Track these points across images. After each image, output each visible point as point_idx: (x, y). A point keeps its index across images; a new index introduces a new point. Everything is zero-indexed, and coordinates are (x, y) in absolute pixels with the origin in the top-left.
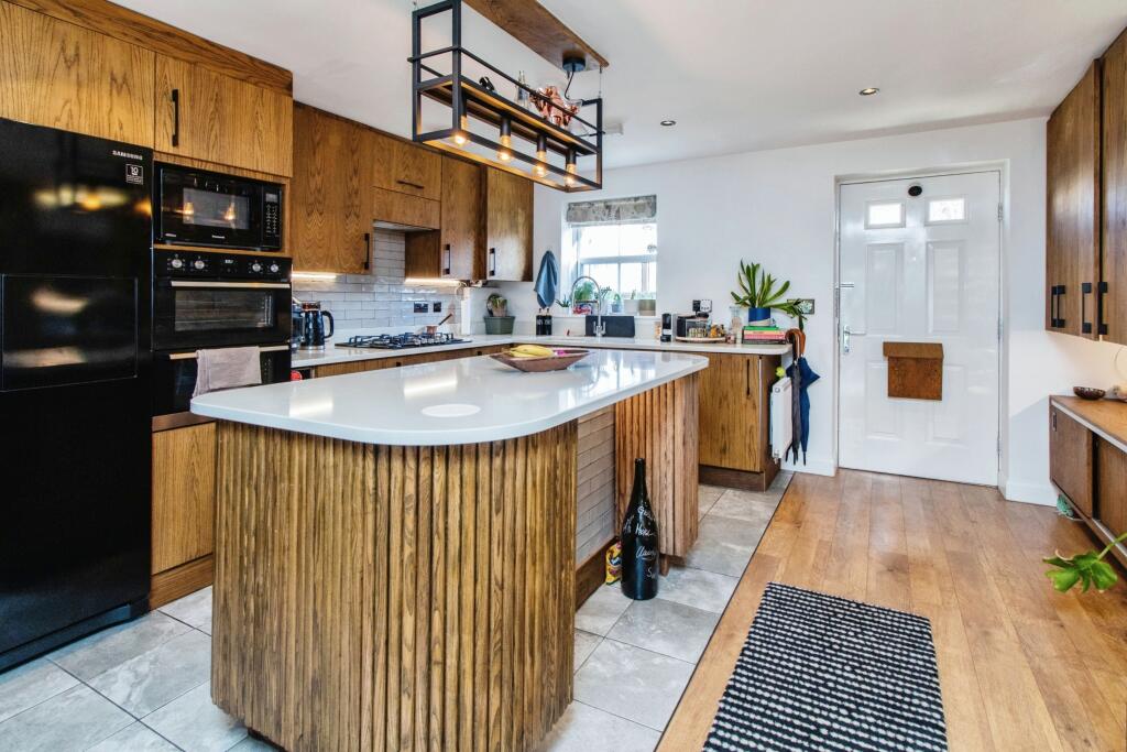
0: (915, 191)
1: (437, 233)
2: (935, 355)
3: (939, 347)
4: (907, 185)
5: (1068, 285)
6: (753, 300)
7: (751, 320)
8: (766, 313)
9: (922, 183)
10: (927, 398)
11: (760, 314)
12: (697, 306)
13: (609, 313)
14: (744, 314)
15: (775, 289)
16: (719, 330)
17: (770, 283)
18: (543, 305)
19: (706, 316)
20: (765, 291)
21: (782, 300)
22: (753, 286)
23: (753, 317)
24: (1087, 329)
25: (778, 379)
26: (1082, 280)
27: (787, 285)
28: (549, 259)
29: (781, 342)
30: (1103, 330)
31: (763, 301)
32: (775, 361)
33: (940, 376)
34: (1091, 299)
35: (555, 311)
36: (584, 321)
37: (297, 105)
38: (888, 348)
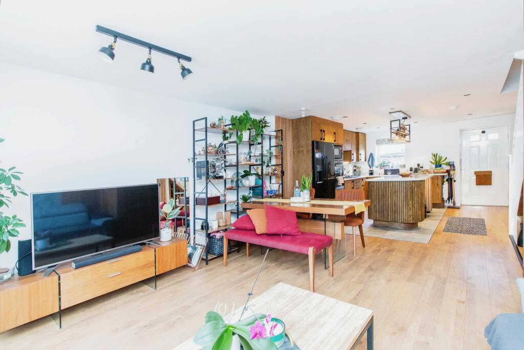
0: (483, 132)
1: (351, 151)
2: (489, 174)
3: (491, 172)
4: (481, 131)
6: (436, 163)
7: (436, 167)
8: (440, 166)
9: (486, 130)
10: (488, 185)
11: (438, 166)
12: (418, 165)
13: (390, 168)
14: (434, 166)
15: (443, 159)
16: (427, 171)
17: (441, 158)
18: (370, 167)
19: (422, 167)
20: (440, 160)
21: (445, 162)
22: (436, 159)
25: (444, 182)
27: (446, 158)
28: (371, 155)
29: (445, 173)
31: (439, 162)
32: (443, 177)
33: (491, 179)
35: (374, 168)
36: (384, 171)
37: (344, 130)
38: (476, 173)
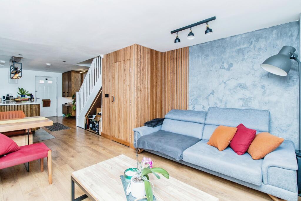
3: (50, 100)
4: (45, 78)
5: (65, 92)
6: (22, 94)
8: (25, 96)
9: (47, 78)
10: (48, 106)
11: (23, 96)
14: (20, 96)
15: (26, 92)
19: (11, 96)
20: (24, 92)
21: (27, 94)
22: (22, 91)
23: (22, 96)
24: (68, 96)
26: (67, 92)
27: (28, 92)
30: (69, 96)
31: (24, 94)
33: (50, 103)
34: (68, 94)
38: (43, 100)
